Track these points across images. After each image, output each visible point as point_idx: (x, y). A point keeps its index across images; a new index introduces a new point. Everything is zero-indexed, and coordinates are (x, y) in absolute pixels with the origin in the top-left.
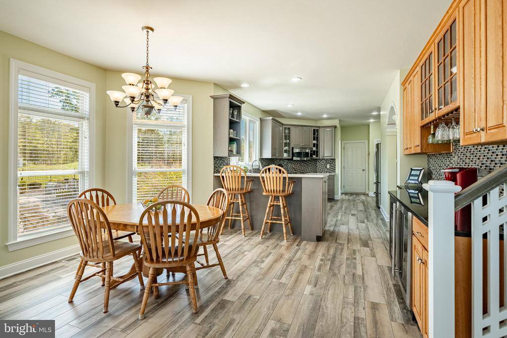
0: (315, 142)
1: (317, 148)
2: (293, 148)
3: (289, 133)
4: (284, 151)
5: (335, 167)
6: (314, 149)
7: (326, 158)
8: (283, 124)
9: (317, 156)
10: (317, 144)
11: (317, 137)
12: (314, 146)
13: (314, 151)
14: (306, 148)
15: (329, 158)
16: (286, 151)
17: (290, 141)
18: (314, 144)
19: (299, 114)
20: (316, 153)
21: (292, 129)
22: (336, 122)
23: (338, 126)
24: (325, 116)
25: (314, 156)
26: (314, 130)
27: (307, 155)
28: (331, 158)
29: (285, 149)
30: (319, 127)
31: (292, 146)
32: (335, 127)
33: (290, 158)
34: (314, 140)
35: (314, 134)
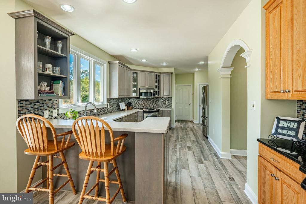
0: (157, 84)
1: (159, 89)
2: (139, 89)
3: (137, 77)
4: (132, 91)
5: (172, 104)
6: (157, 90)
7: (165, 97)
8: (131, 70)
9: (159, 95)
10: (159, 86)
11: (159, 81)
12: (156, 87)
13: (156, 91)
14: (150, 89)
15: (167, 97)
16: (134, 91)
17: (137, 83)
18: (156, 86)
19: (144, 61)
20: (158, 93)
21: (139, 73)
22: (172, 70)
23: (174, 73)
24: (164, 64)
25: (156, 95)
26: (156, 75)
27: (151, 94)
28: (169, 97)
29: (133, 89)
30: (160, 73)
31: (139, 87)
32: (172, 73)
33: (138, 97)
34: (156, 83)
35: (156, 78)
